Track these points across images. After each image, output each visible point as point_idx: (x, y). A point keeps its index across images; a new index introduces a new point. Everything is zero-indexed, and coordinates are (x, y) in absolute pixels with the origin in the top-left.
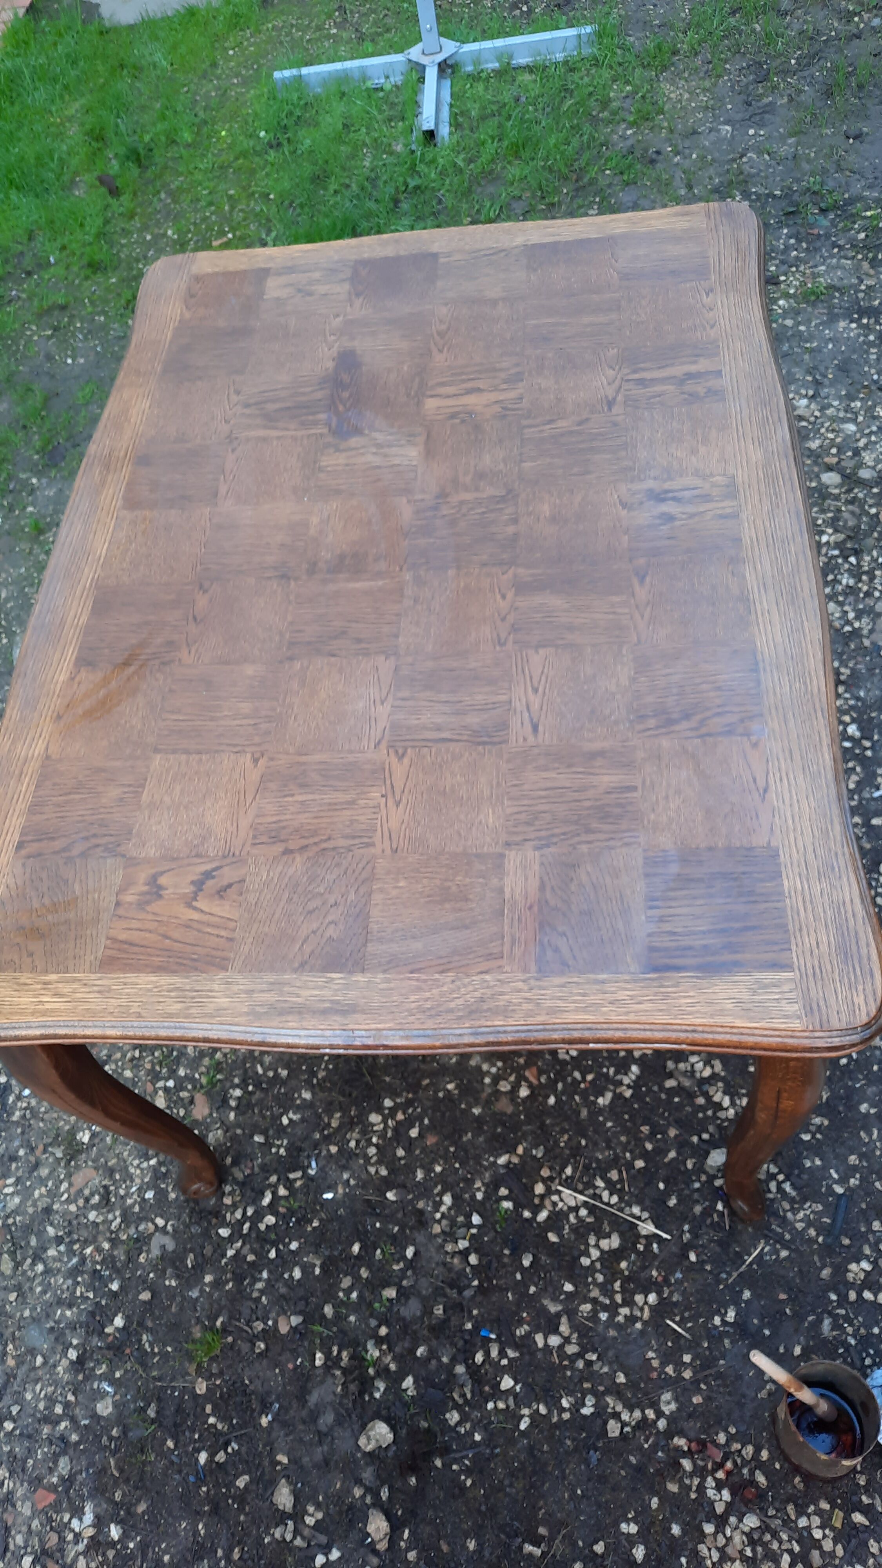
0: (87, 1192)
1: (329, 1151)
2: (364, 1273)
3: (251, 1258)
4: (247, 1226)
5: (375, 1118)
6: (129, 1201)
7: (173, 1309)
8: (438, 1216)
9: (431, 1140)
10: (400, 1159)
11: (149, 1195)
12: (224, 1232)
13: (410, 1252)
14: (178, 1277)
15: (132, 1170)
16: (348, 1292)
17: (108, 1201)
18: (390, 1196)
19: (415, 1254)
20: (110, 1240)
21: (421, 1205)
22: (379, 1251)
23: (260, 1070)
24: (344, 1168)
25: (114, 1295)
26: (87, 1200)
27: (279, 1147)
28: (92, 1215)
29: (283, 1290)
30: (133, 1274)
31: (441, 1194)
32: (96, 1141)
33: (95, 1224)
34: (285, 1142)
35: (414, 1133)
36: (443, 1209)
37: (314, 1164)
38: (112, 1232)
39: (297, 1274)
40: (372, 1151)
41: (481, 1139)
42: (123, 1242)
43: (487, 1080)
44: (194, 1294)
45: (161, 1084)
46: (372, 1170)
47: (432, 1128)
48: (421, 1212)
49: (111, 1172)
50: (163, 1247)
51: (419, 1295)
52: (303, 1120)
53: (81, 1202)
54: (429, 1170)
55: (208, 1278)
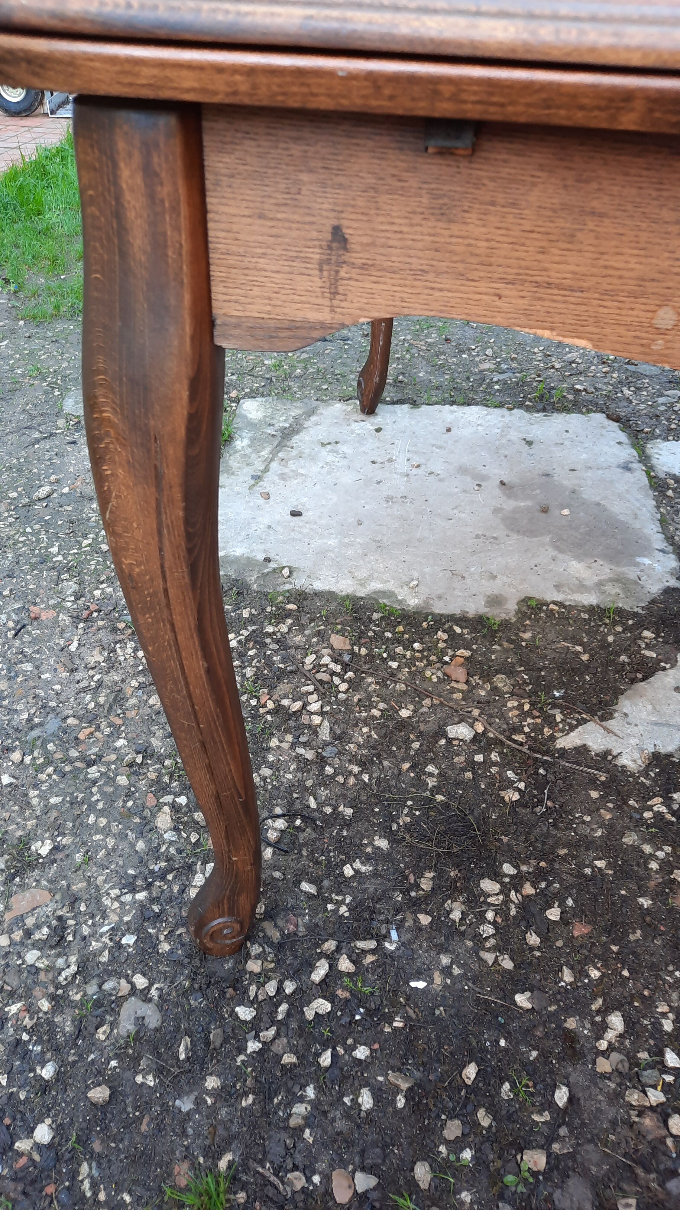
0: (30, 921)
1: (416, 920)
2: (484, 1119)
3: (289, 1059)
4: (283, 1008)
5: (488, 885)
6: (95, 945)
7: (144, 1128)
8: (603, 1045)
9: (580, 930)
10: (532, 949)
11: (129, 940)
12: (245, 1013)
13: (561, 1096)
14: (160, 1072)
15: (107, 902)
16: (457, 1145)
17: (62, 938)
18: (522, 1000)
19: (571, 1099)
20: (53, 998)
21: (571, 1023)
22: (507, 1086)
23: (313, 804)
24: (443, 949)
25: (44, 1087)
26: (28, 933)
27: (339, 904)
28: (32, 956)
29: (341, 1125)
30: (81, 1057)
31: (605, 1011)
32: (59, 856)
33: (34, 970)
34: (349, 899)
35: (554, 914)
36: (610, 1035)
37: (394, 934)
38: (57, 986)
39: (366, 1100)
40: (487, 930)
41: (658, 942)
42: (73, 1005)
43: (654, 866)
44: (185, 1105)
45: (168, 798)
46: (489, 957)
47: (579, 913)
48: (570, 1037)
49: (75, 900)
50: (140, 1021)
51: (585, 1173)
52: (375, 874)
53: (18, 935)
54: (580, 973)
55: (212, 1082)
